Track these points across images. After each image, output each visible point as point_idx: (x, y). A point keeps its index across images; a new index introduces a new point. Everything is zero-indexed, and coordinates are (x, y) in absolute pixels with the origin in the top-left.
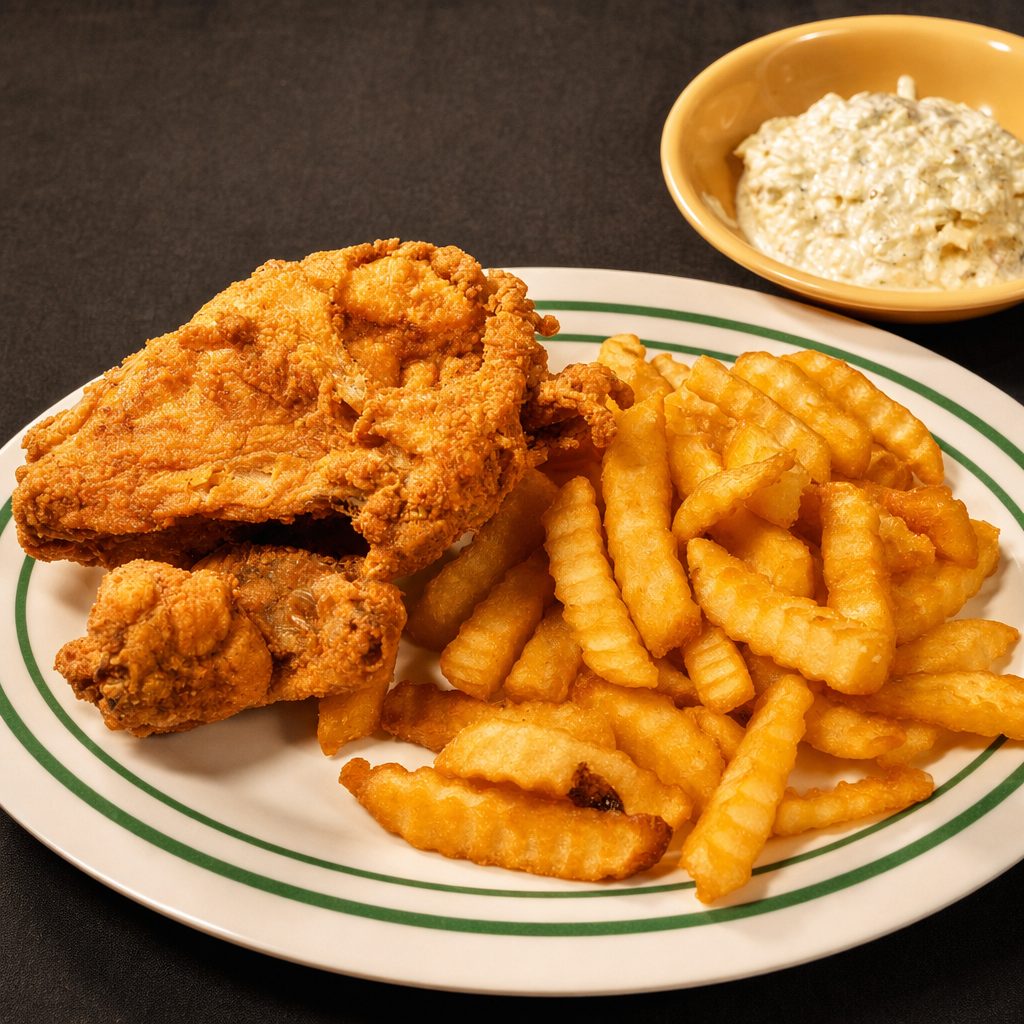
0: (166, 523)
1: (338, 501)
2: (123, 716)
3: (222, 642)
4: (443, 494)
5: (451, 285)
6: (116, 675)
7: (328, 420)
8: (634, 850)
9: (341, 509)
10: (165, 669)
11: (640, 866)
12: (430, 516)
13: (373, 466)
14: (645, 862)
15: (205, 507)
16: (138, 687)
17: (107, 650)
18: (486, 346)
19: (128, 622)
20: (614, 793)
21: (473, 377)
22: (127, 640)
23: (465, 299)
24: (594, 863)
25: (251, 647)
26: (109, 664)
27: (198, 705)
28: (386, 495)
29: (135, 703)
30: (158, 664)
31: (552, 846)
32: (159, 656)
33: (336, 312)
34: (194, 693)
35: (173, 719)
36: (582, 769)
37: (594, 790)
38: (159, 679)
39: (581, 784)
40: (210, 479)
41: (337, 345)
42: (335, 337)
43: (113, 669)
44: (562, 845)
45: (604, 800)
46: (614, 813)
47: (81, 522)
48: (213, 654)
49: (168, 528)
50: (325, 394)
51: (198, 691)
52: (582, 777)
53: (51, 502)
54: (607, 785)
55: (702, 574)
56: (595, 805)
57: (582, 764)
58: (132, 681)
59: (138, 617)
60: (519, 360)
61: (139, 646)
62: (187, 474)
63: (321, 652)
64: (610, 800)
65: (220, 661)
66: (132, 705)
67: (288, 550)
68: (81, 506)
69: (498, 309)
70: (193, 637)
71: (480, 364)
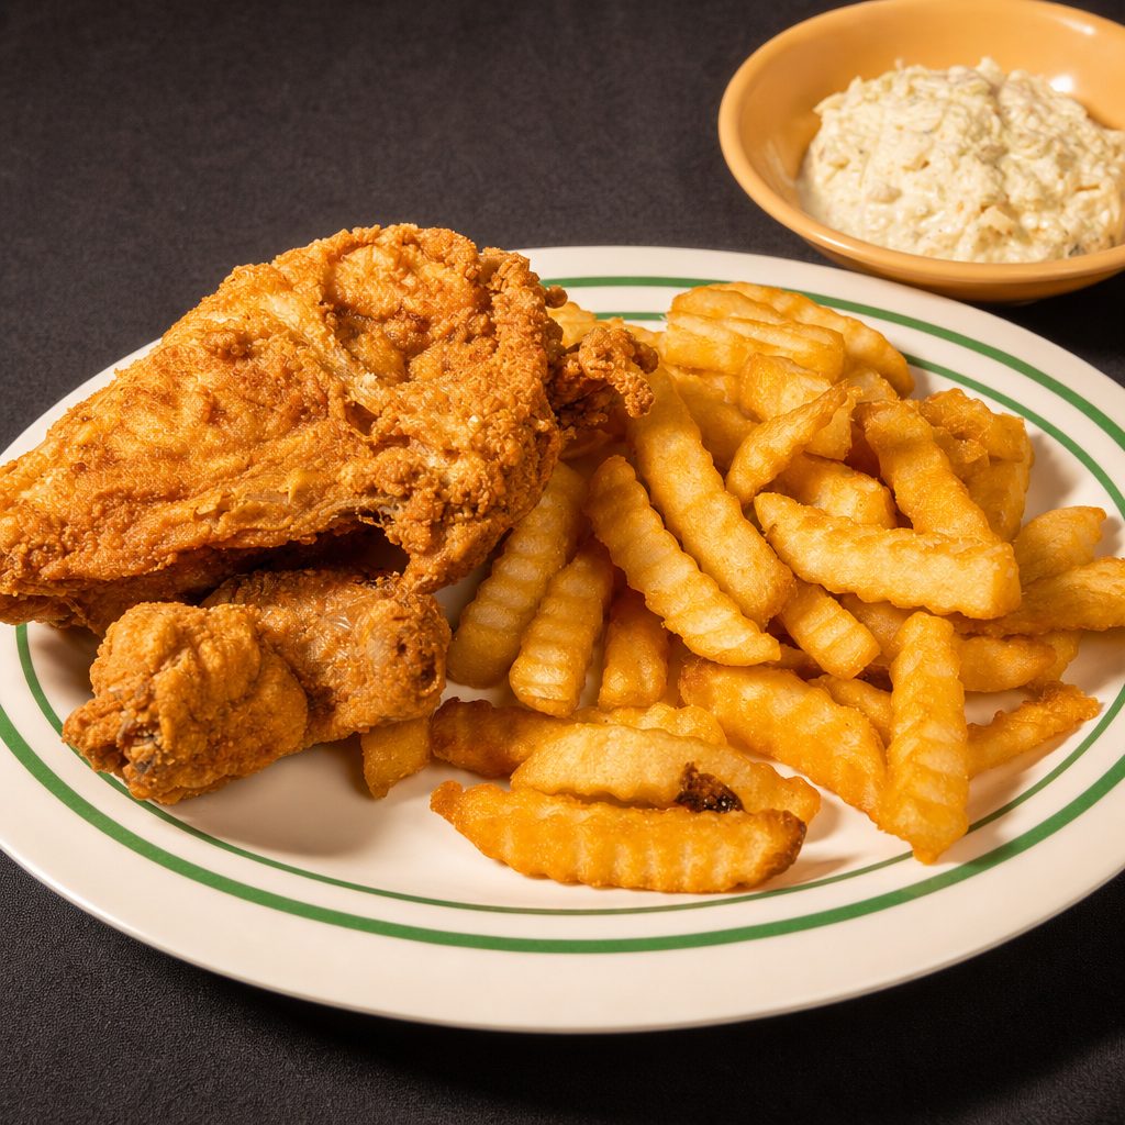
0: (170, 559)
1: (366, 513)
2: (155, 780)
3: (255, 682)
4: (488, 488)
5: (446, 267)
6: (146, 734)
7: (344, 426)
8: (763, 854)
9: (368, 521)
10: (199, 720)
11: (774, 869)
12: (477, 515)
13: (407, 468)
14: (779, 864)
15: (218, 536)
16: (172, 744)
17: (133, 706)
18: (498, 326)
19: (152, 671)
20: (731, 792)
21: (491, 361)
22: (155, 691)
23: (465, 280)
24: (722, 871)
25: (285, 685)
26: (136, 722)
27: (235, 758)
28: (425, 499)
29: (171, 762)
30: (191, 715)
31: (672, 859)
32: (191, 706)
33: (328, 311)
34: (231, 744)
35: (209, 778)
36: (690, 770)
37: (706, 791)
38: (195, 732)
39: (690, 787)
40: (219, 506)
41: (336, 346)
42: (332, 338)
43: (141, 728)
44: (683, 855)
45: (720, 801)
46: (734, 814)
47: (67, 571)
48: (248, 697)
49: (172, 565)
50: (336, 398)
51: (236, 740)
52: (692, 779)
53: (30, 551)
54: (720, 784)
55: (780, 530)
56: (710, 807)
57: (688, 764)
58: (164, 737)
59: (163, 664)
60: (538, 337)
61: (170, 697)
62: (192, 503)
63: (365, 680)
64: (727, 800)
65: (255, 705)
66: (166, 765)
67: (308, 572)
68: (66, 552)
69: (504, 285)
70: (225, 681)
71: (495, 347)
